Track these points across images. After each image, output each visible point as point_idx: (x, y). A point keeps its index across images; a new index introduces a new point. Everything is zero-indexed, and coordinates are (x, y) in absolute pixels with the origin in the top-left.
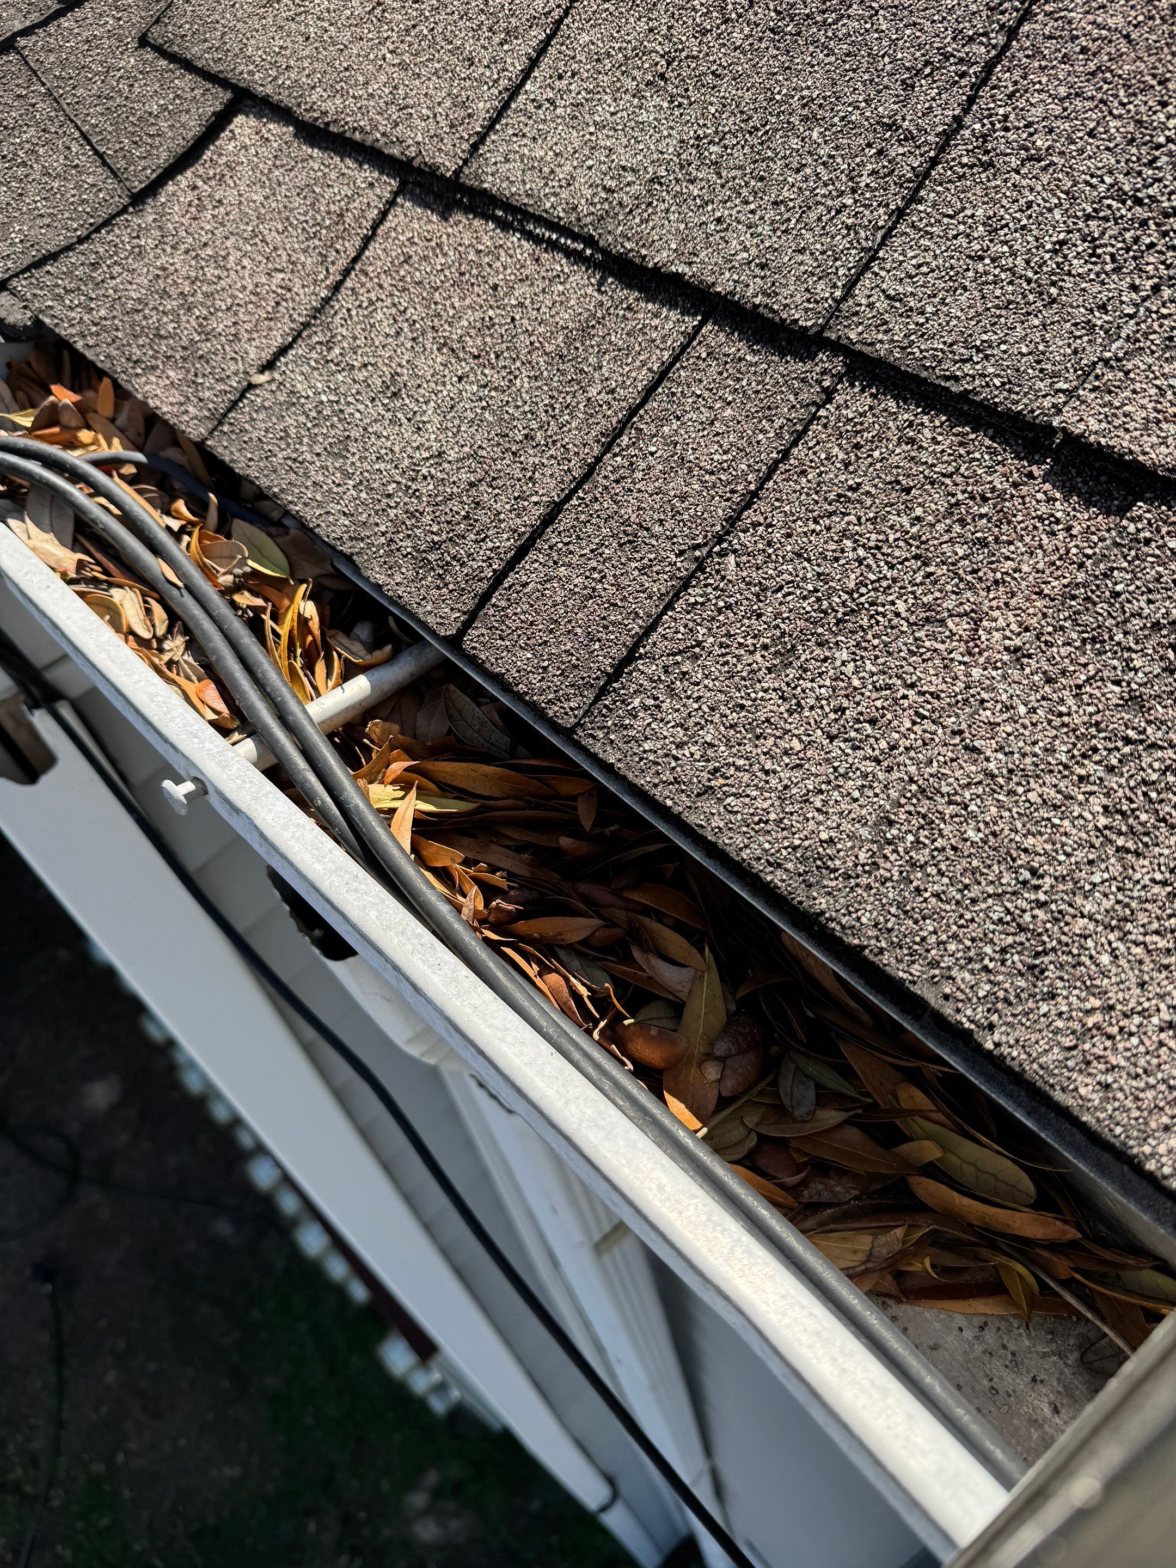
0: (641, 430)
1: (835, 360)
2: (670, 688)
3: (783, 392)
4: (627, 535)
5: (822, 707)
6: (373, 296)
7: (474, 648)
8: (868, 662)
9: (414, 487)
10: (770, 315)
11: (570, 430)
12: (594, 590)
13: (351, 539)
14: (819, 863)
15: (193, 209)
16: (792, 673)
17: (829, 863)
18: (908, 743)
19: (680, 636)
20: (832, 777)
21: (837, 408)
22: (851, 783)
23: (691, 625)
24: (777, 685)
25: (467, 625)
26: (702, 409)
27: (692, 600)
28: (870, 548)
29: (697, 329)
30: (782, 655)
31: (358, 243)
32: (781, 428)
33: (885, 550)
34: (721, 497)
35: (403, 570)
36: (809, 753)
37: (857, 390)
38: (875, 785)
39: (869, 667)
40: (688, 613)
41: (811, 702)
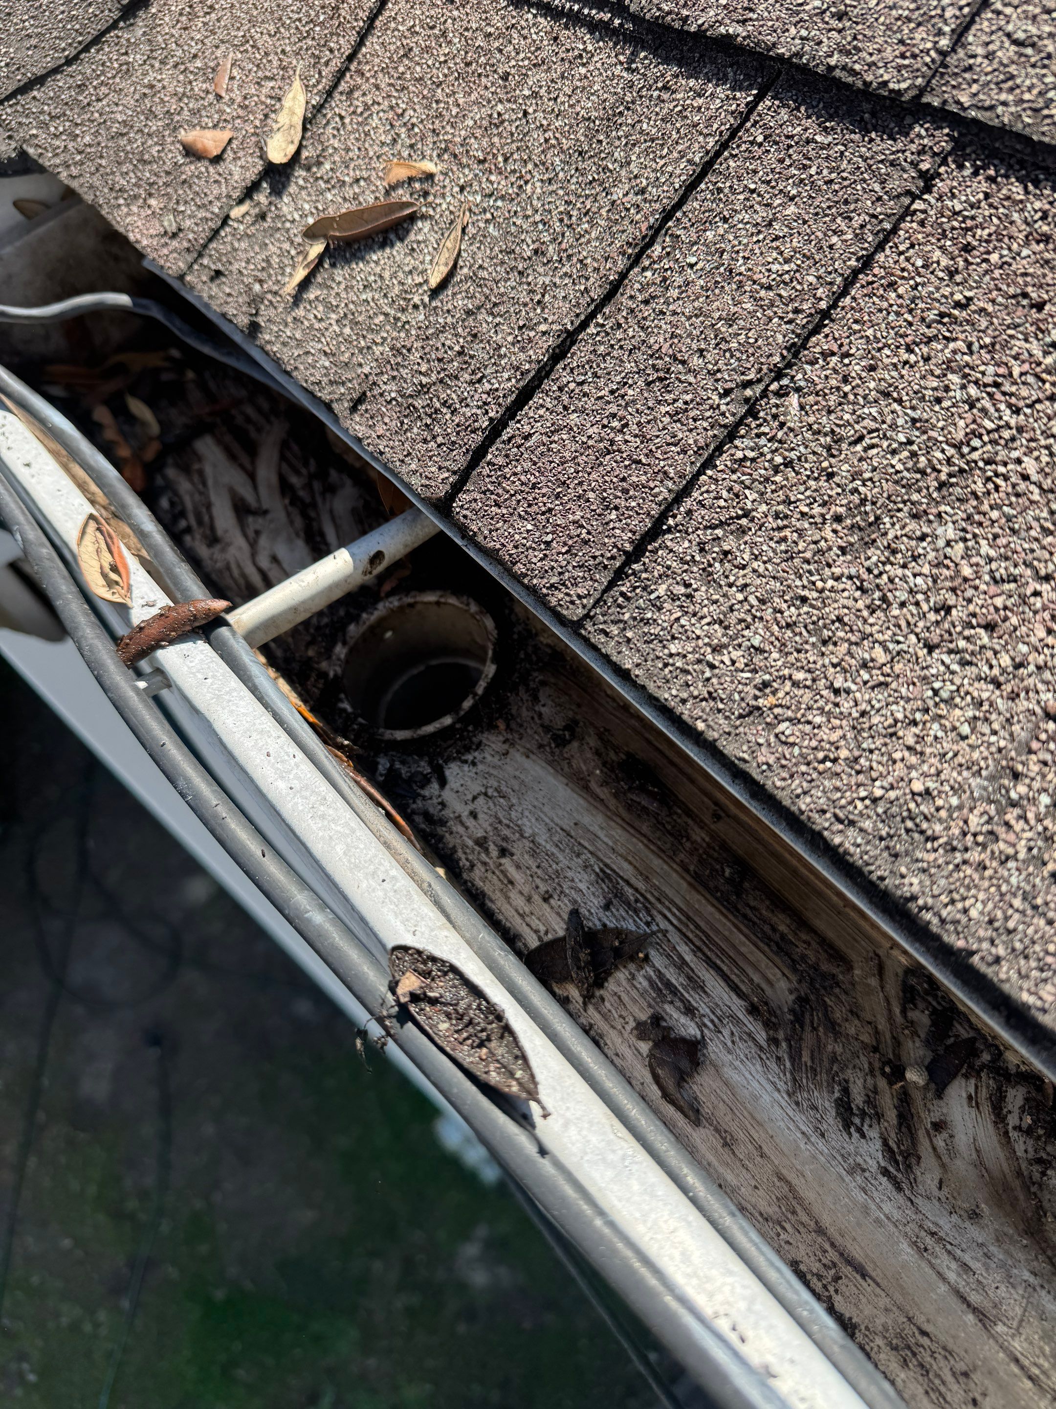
0: (678, 237)
1: (937, 133)
2: (707, 572)
3: (864, 180)
4: (657, 371)
5: (917, 604)
6: (369, 100)
7: (465, 517)
8: (983, 543)
9: (404, 319)
10: (850, 80)
11: (589, 242)
12: (612, 442)
13: (331, 383)
14: (910, 824)
15: (184, 18)
16: (875, 555)
17: (925, 826)
18: (1041, 660)
19: (722, 503)
20: (931, 703)
21: (940, 199)
22: (958, 712)
23: (737, 488)
24: (853, 571)
25: (458, 488)
26: (757, 207)
27: (739, 455)
28: (986, 385)
29: (752, 107)
30: (860, 529)
31: (353, 38)
32: (862, 227)
33: (1007, 387)
34: (781, 318)
35: (387, 420)
36: (898, 668)
37: (967, 172)
38: (993, 717)
39: (985, 549)
40: (734, 472)
41: (903, 596)
